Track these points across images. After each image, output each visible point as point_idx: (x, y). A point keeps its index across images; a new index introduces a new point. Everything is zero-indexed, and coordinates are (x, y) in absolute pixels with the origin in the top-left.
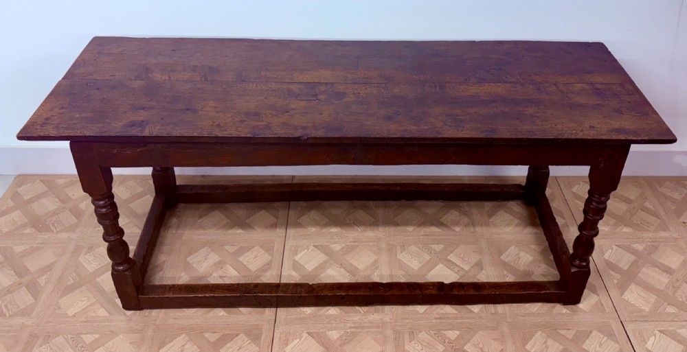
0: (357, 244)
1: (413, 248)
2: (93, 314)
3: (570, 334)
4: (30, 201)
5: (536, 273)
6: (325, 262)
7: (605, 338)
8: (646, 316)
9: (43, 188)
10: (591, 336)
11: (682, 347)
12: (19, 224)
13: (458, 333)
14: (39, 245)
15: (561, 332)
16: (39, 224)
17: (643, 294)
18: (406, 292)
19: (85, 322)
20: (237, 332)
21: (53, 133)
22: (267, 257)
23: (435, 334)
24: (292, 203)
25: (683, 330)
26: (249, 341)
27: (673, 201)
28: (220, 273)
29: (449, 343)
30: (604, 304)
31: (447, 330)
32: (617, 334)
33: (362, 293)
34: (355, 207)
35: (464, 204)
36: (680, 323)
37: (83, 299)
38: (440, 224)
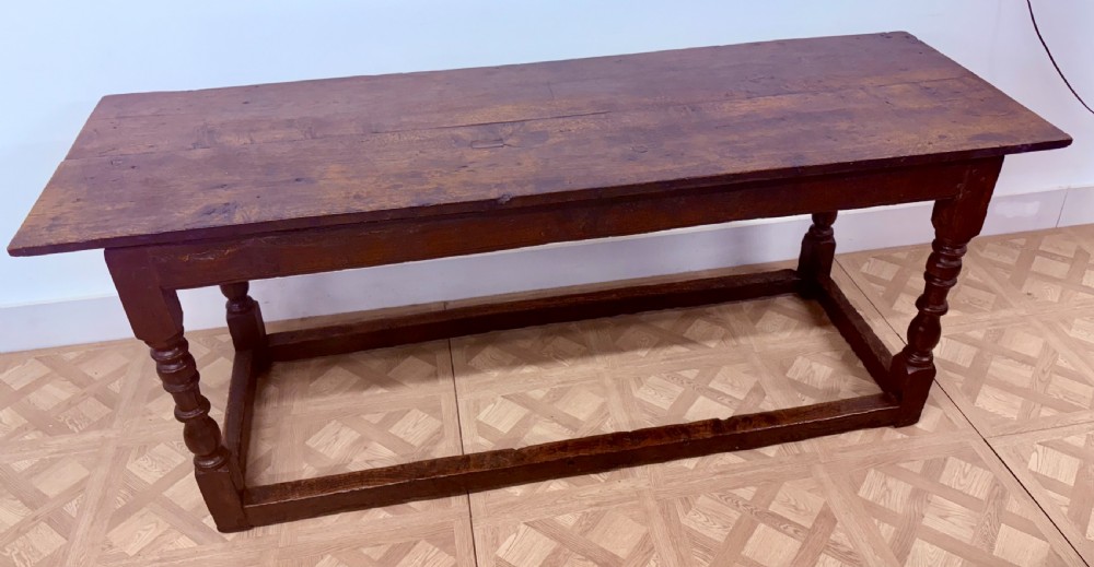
0: (568, 385)
1: (653, 379)
2: (171, 548)
3: (917, 467)
4: (25, 391)
5: (842, 390)
6: (526, 417)
7: (969, 465)
8: (1015, 427)
9: (41, 370)
10: (947, 465)
11: (1078, 461)
12: (14, 427)
13: (754, 489)
14: (53, 456)
15: (904, 465)
16: (46, 424)
17: (1001, 396)
18: (666, 441)
19: (160, 561)
20: (414, 539)
21: (72, 238)
22: (434, 424)
23: (720, 496)
24: (453, 340)
25: (1072, 437)
26: (437, 549)
27: (1006, 268)
28: (365, 455)
29: (745, 506)
30: (952, 418)
31: (738, 487)
32: (983, 457)
33: (599, 452)
34: (551, 334)
35: (713, 309)
36: (1065, 429)
37: (148, 527)
38: (684, 341)
